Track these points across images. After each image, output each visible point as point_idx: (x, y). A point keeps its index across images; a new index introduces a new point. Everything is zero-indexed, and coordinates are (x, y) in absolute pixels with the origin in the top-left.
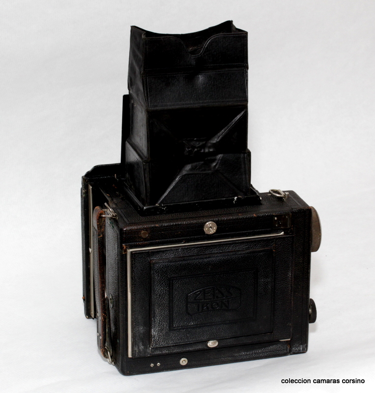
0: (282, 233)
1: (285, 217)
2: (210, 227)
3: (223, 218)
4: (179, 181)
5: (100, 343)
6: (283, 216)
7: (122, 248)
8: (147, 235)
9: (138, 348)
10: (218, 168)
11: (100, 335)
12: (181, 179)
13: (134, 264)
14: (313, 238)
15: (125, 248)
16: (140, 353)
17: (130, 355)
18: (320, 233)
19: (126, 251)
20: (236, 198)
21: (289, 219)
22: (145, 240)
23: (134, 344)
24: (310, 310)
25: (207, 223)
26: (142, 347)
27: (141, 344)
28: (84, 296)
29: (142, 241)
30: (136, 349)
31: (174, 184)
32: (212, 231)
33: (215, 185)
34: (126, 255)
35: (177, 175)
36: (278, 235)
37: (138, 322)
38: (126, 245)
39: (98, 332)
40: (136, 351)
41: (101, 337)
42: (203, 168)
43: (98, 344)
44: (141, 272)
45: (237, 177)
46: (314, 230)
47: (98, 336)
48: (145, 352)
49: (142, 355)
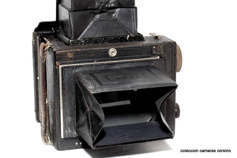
0: (158, 57)
1: (160, 47)
2: (113, 52)
3: (120, 47)
4: (92, 25)
5: (42, 133)
6: (159, 46)
7: (55, 64)
8: (72, 56)
9: (68, 131)
10: (117, 17)
11: (43, 128)
12: (94, 23)
13: (64, 75)
14: (178, 61)
15: (58, 64)
16: (69, 135)
17: (62, 137)
18: (182, 58)
19: (58, 66)
20: (128, 36)
21: (162, 48)
22: (71, 59)
23: (65, 129)
24: (176, 110)
25: (110, 50)
26: (70, 131)
27: (69, 129)
28: (35, 109)
29: (69, 60)
30: (66, 132)
31: (89, 27)
32: (114, 54)
33: (115, 28)
34: (59, 69)
35: (91, 21)
36: (156, 58)
37: (67, 114)
38: (58, 63)
39: (41, 126)
40: (66, 133)
41: (43, 129)
42: (107, 17)
43: (41, 134)
44: (69, 80)
45: (129, 23)
46: (178, 57)
47: (41, 129)
48: (72, 135)
49: (70, 136)
